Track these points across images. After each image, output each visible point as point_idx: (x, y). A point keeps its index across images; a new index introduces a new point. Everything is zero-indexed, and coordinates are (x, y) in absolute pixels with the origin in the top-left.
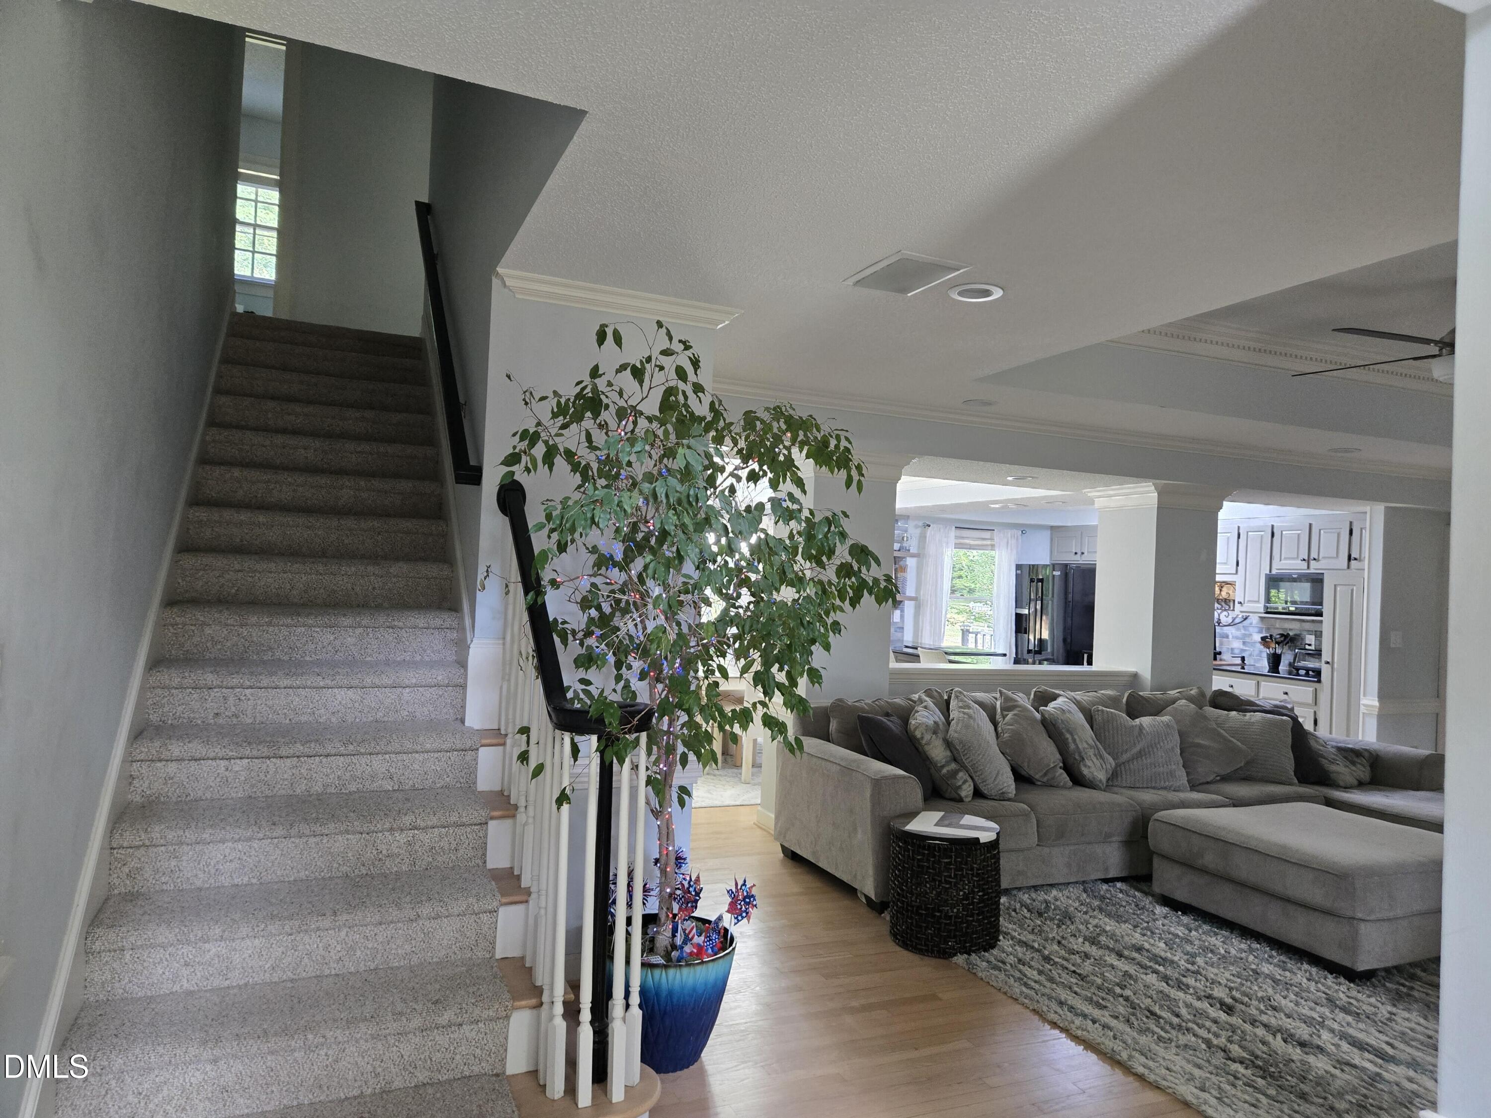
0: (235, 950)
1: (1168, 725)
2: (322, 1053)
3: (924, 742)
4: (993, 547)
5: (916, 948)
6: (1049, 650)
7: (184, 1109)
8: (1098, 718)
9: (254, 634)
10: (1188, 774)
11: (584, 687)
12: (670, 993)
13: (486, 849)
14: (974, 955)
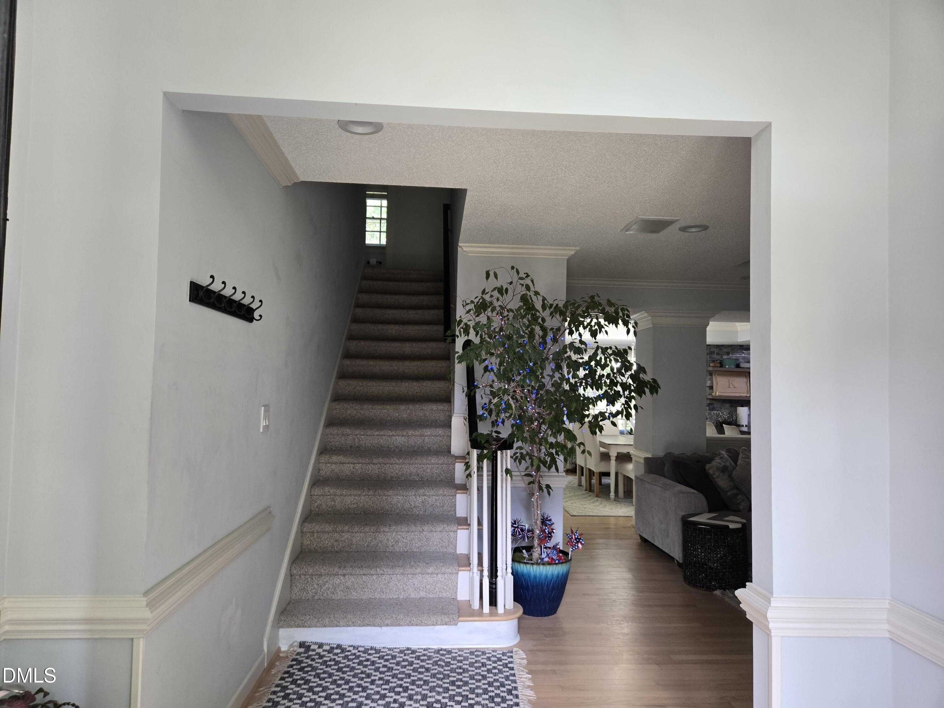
0: (353, 537)
2: (383, 578)
3: (715, 477)
5: (694, 585)
7: (333, 593)
9: (366, 413)
11: (497, 435)
12: (535, 577)
13: (456, 508)
14: (727, 590)
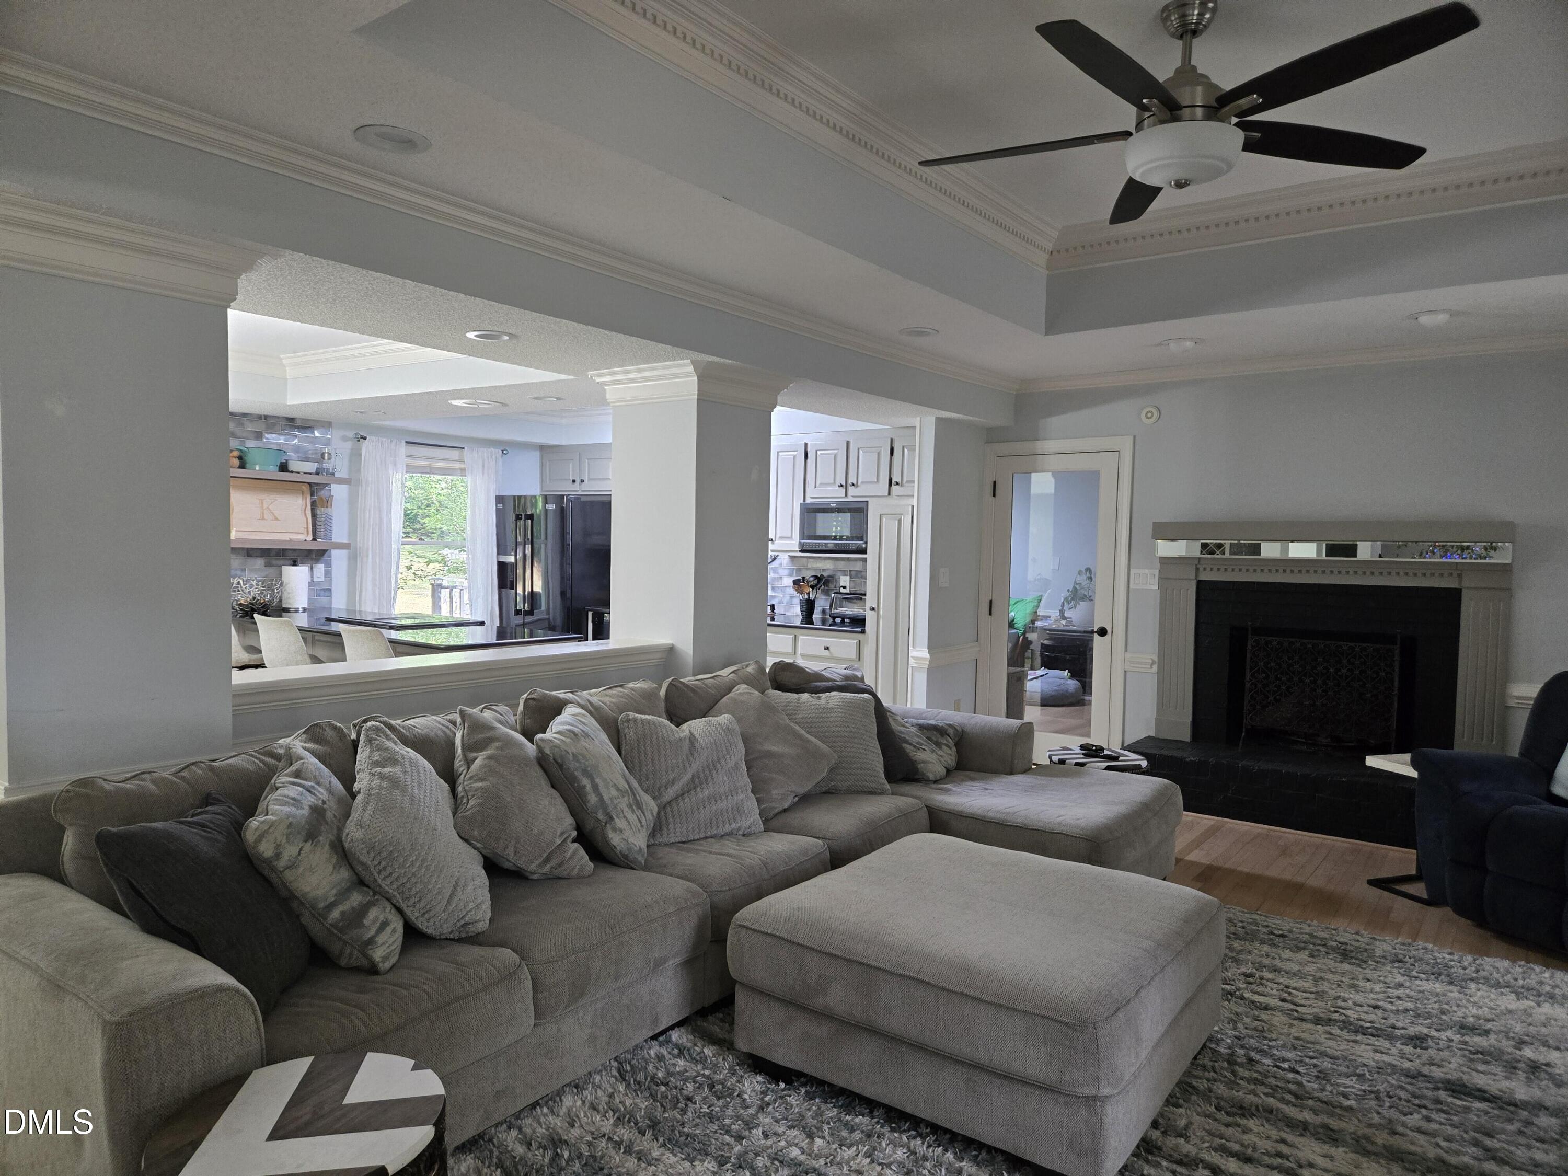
1: (728, 730)
3: (281, 864)
4: (463, 471)
6: (543, 608)
8: (630, 734)
10: (759, 801)
